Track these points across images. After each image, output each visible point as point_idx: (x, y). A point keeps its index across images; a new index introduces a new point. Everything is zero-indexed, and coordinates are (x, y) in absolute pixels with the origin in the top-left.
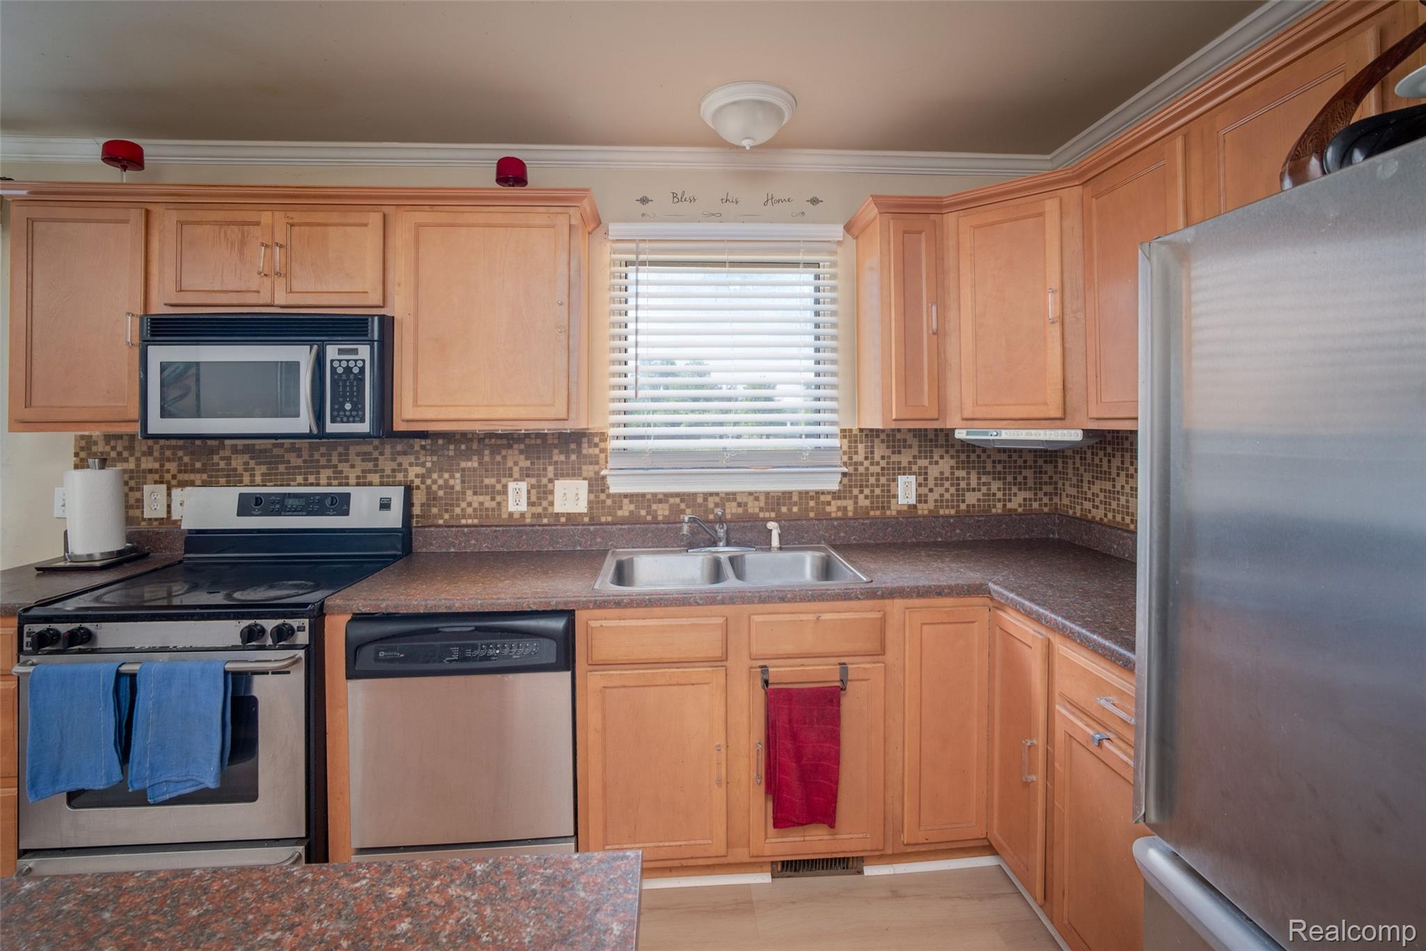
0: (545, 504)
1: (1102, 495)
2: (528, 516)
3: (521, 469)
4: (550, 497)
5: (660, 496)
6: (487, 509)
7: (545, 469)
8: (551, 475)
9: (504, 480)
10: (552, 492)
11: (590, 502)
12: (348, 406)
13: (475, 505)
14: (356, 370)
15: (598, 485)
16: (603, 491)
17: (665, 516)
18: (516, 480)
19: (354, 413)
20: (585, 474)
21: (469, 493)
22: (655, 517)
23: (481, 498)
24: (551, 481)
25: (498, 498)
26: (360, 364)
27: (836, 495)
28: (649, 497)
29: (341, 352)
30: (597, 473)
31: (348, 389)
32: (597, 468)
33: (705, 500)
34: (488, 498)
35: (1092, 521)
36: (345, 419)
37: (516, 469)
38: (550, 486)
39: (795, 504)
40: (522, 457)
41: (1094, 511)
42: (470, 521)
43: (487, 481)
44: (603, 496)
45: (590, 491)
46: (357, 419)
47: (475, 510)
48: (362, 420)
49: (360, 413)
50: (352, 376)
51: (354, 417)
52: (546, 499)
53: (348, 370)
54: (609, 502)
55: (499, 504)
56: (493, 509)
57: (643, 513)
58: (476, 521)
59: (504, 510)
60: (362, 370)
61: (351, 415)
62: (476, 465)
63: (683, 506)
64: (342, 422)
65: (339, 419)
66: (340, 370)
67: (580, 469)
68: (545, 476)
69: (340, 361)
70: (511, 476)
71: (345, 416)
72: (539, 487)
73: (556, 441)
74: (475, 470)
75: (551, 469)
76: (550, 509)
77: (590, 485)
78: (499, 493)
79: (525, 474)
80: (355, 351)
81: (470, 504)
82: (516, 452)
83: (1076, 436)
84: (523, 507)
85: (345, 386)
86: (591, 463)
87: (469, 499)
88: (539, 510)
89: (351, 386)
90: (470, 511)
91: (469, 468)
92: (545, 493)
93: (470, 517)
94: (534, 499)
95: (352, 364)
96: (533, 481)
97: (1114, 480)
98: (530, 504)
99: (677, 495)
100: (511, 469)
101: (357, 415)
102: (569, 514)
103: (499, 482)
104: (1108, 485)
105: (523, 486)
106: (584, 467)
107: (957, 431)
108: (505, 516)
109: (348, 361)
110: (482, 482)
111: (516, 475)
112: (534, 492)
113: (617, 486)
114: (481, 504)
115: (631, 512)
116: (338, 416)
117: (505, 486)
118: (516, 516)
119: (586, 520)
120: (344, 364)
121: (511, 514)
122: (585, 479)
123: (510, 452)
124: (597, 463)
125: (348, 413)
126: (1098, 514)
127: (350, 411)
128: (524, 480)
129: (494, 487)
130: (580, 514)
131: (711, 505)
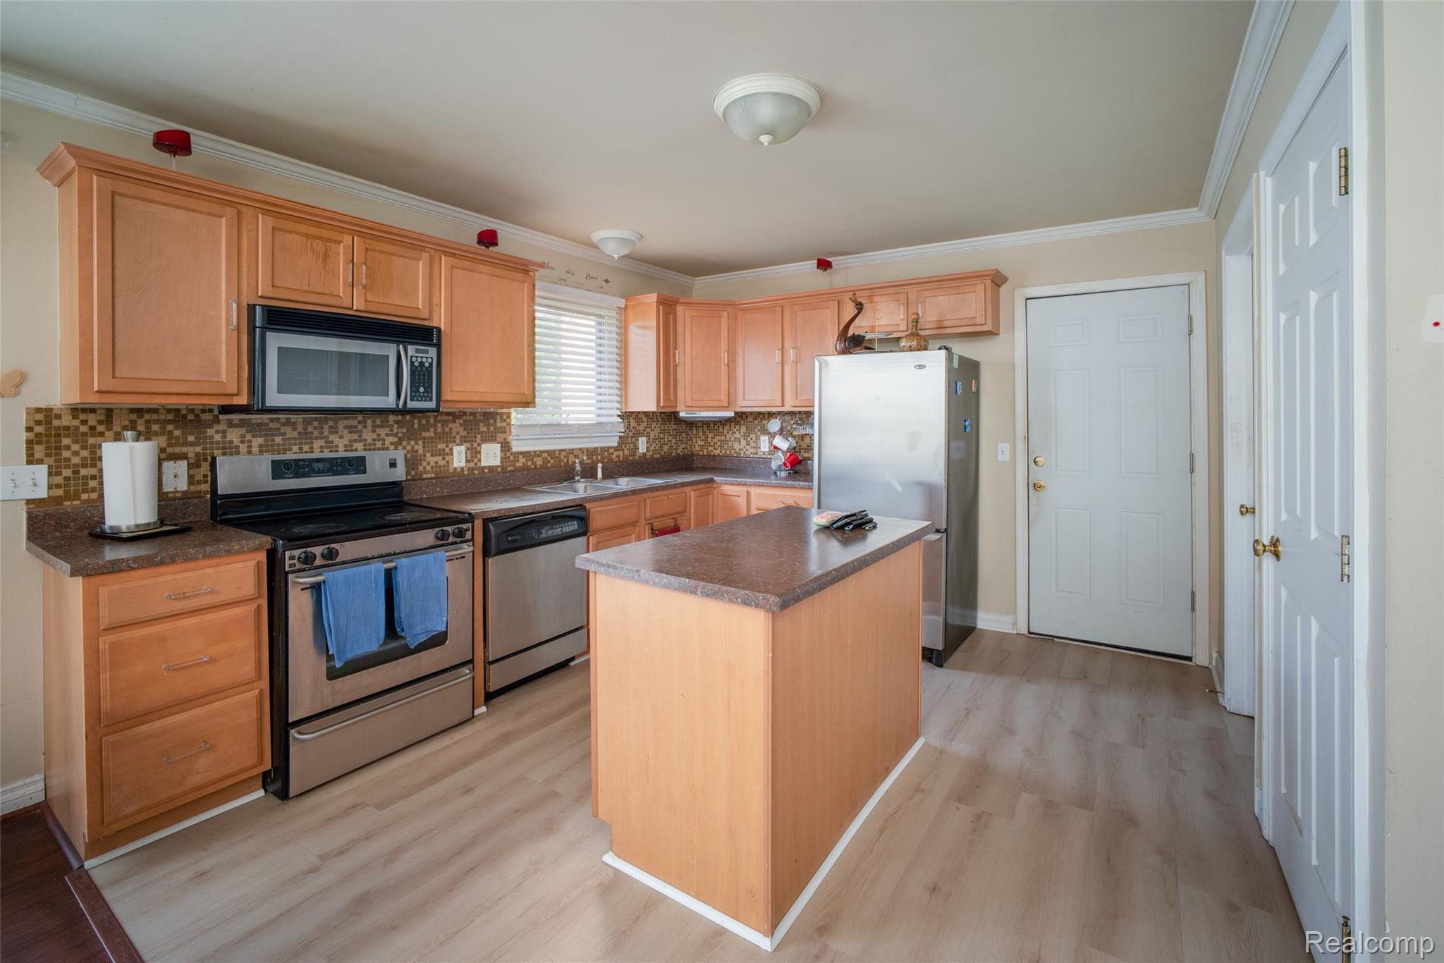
0: (475, 460)
1: (719, 443)
2: (466, 469)
3: (461, 437)
4: (478, 456)
5: (538, 453)
6: (440, 466)
7: (475, 437)
8: (479, 441)
9: (450, 445)
10: (479, 452)
11: (502, 458)
12: (422, 390)
13: (432, 464)
14: (427, 364)
15: (506, 447)
16: (508, 451)
17: (540, 465)
18: (458, 445)
19: (426, 395)
20: (498, 440)
21: (428, 455)
22: (535, 466)
23: (436, 459)
24: (479, 445)
25: (447, 458)
26: (430, 360)
27: (616, 449)
28: (532, 453)
29: (417, 351)
30: (505, 439)
31: (422, 377)
32: (505, 435)
33: (560, 454)
34: (441, 458)
35: (714, 456)
36: (420, 399)
37: (458, 437)
38: (478, 448)
39: (599, 454)
40: (462, 429)
41: (715, 451)
42: (429, 476)
43: (440, 446)
44: (508, 454)
45: (502, 451)
46: (428, 399)
47: (432, 467)
48: (431, 400)
49: (430, 394)
50: (424, 369)
51: (426, 397)
52: (476, 457)
53: (422, 364)
54: (512, 458)
55: (448, 462)
56: (444, 466)
57: (530, 463)
58: (433, 475)
59: (450, 466)
60: (431, 364)
61: (424, 396)
62: (432, 434)
63: (549, 458)
64: (418, 400)
65: (415, 398)
66: (416, 364)
67: (496, 436)
68: (476, 441)
69: (417, 357)
70: (455, 442)
71: (420, 396)
72: (472, 449)
73: (482, 418)
74: (432, 438)
75: (479, 436)
76: (479, 464)
77: (502, 447)
78: (447, 454)
79: (464, 440)
80: (427, 352)
81: (429, 463)
82: (458, 425)
83: (731, 414)
84: (463, 464)
85: (419, 376)
86: (502, 432)
87: (428, 460)
88: (472, 465)
89: (424, 375)
90: (429, 468)
91: (428, 438)
92: (476, 453)
93: (429, 472)
94: (469, 458)
95: (424, 360)
96: (468, 445)
97: (726, 435)
98: (467, 461)
99: (546, 451)
100: (455, 437)
101: (428, 396)
102: (490, 466)
103: (447, 446)
104: (723, 438)
105: (463, 448)
106: (498, 435)
107: (680, 413)
108: (451, 470)
109: (422, 357)
110: (436, 446)
111: (458, 441)
112: (469, 452)
113: (517, 447)
114: (436, 462)
115: (524, 464)
116: (415, 396)
117: (451, 449)
118: (459, 470)
119: (500, 470)
120: (419, 359)
121: (455, 469)
122: (498, 443)
123: (454, 425)
124: (505, 432)
125: (422, 395)
126: (717, 452)
127: (423, 393)
128: (462, 445)
129: (444, 450)
130: (496, 466)
131: (562, 457)
